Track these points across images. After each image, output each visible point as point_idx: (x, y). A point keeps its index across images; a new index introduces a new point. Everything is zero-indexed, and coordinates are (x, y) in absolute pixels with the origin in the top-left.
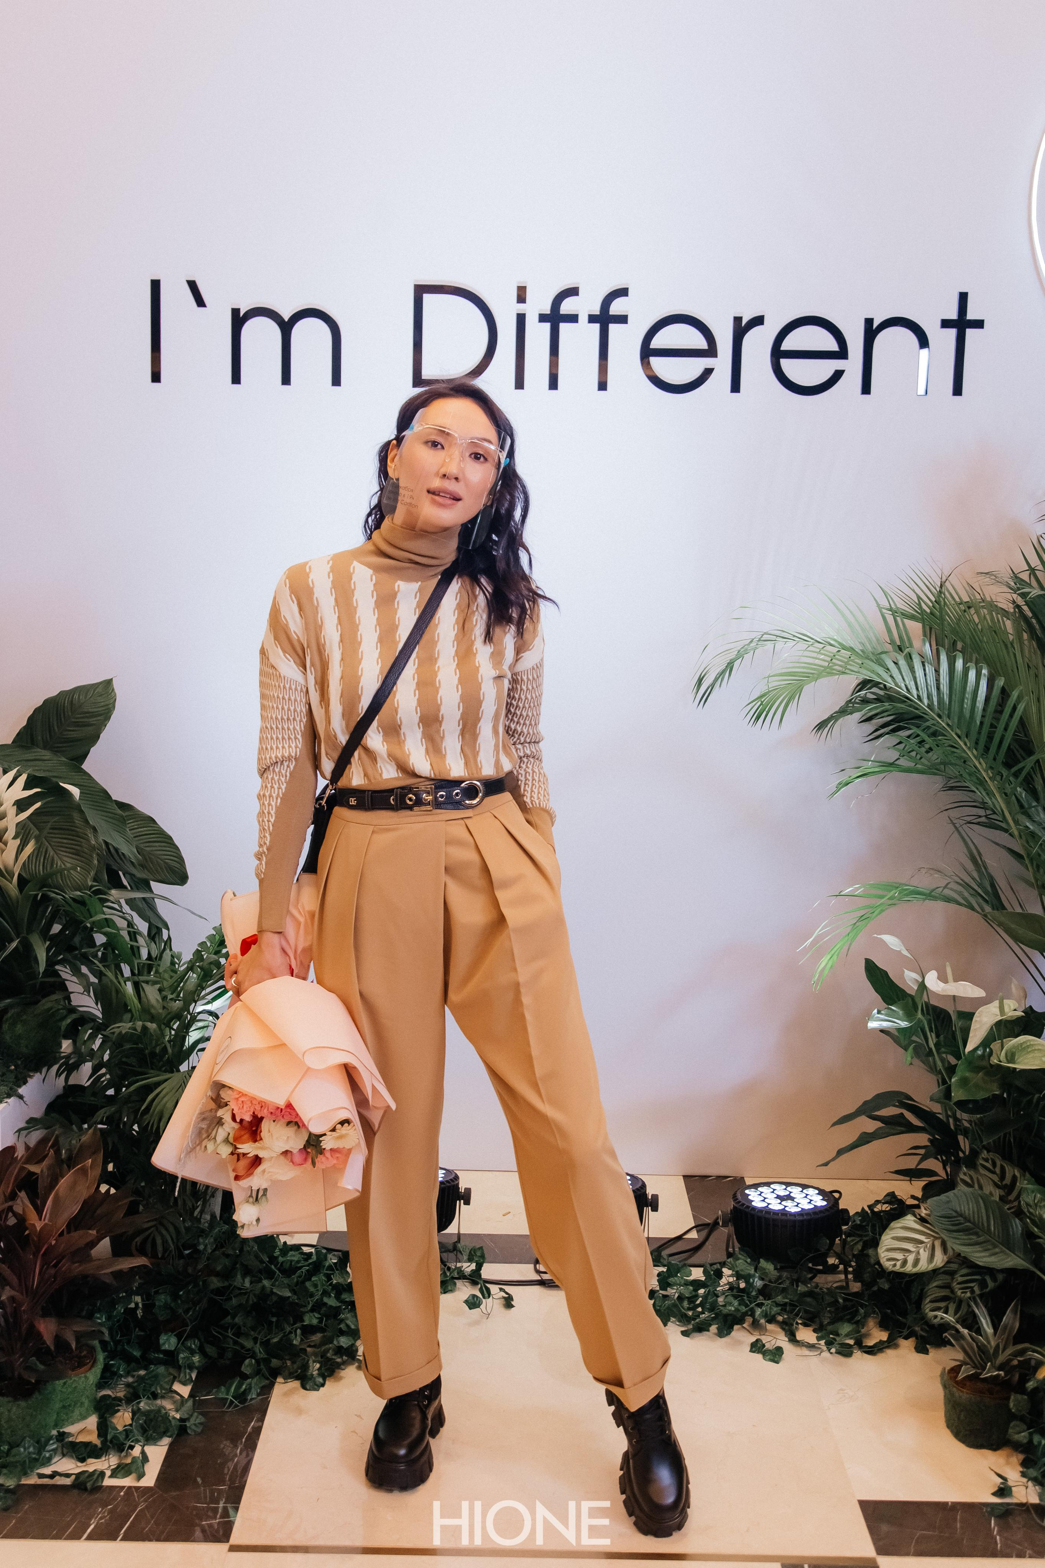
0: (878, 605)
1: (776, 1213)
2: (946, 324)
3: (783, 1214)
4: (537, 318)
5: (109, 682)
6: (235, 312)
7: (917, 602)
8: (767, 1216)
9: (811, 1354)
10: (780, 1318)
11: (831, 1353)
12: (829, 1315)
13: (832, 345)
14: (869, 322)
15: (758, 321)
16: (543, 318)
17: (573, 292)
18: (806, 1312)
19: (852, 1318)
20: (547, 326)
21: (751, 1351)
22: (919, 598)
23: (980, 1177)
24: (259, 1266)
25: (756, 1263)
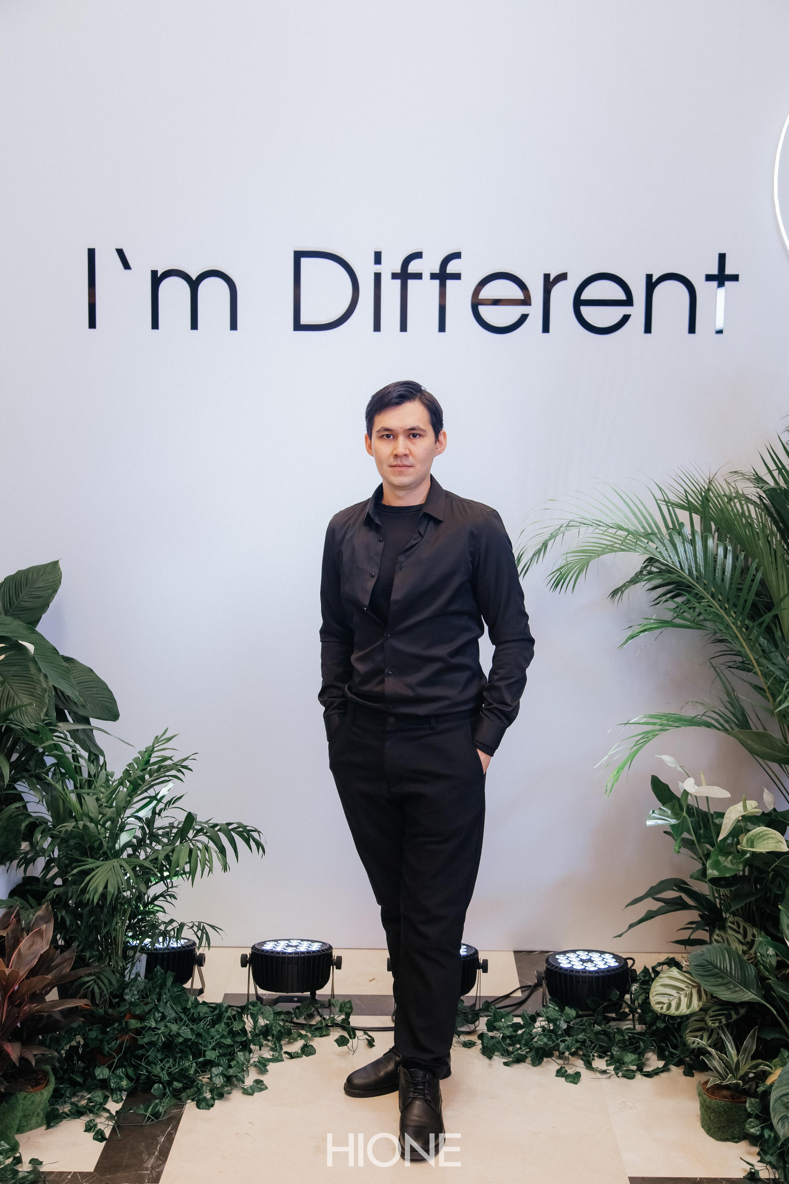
0: (655, 498)
1: (578, 971)
2: (709, 278)
3: (583, 972)
4: (390, 276)
5: (56, 564)
6: (154, 273)
7: (684, 495)
8: (571, 973)
9: (604, 1077)
10: (581, 1053)
11: (618, 1077)
12: (617, 1049)
13: (619, 295)
14: (649, 277)
15: (563, 277)
16: (395, 276)
17: (418, 255)
18: (601, 1047)
19: (636, 1050)
20: (398, 282)
21: (557, 1076)
22: (687, 492)
23: (729, 937)
24: (174, 1015)
25: (562, 1010)
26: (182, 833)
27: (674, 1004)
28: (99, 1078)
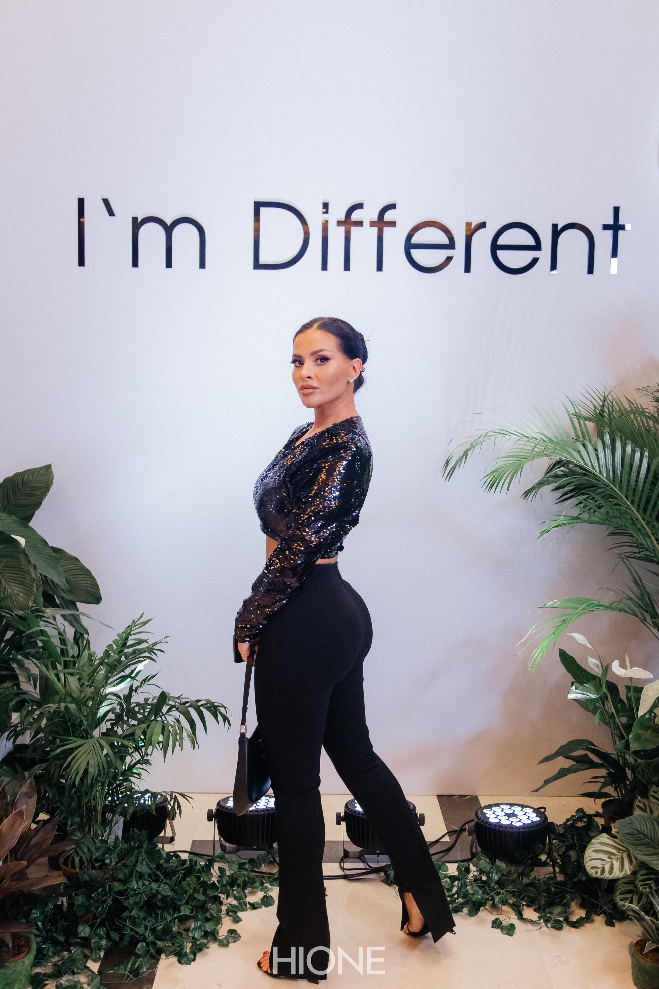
0: (568, 412)
1: (506, 826)
2: (606, 227)
3: (511, 828)
4: (336, 223)
5: (48, 467)
6: (134, 220)
7: (594, 409)
8: (500, 829)
9: (535, 928)
10: (511, 901)
11: (548, 927)
12: (545, 899)
13: (530, 241)
14: (555, 226)
15: (482, 225)
16: (340, 223)
17: (360, 206)
18: (529, 896)
19: (562, 901)
20: (343, 228)
21: (492, 927)
22: (595, 407)
23: (650, 804)
24: (149, 871)
25: (493, 863)
26: (157, 709)
27: (607, 868)
28: (80, 936)
